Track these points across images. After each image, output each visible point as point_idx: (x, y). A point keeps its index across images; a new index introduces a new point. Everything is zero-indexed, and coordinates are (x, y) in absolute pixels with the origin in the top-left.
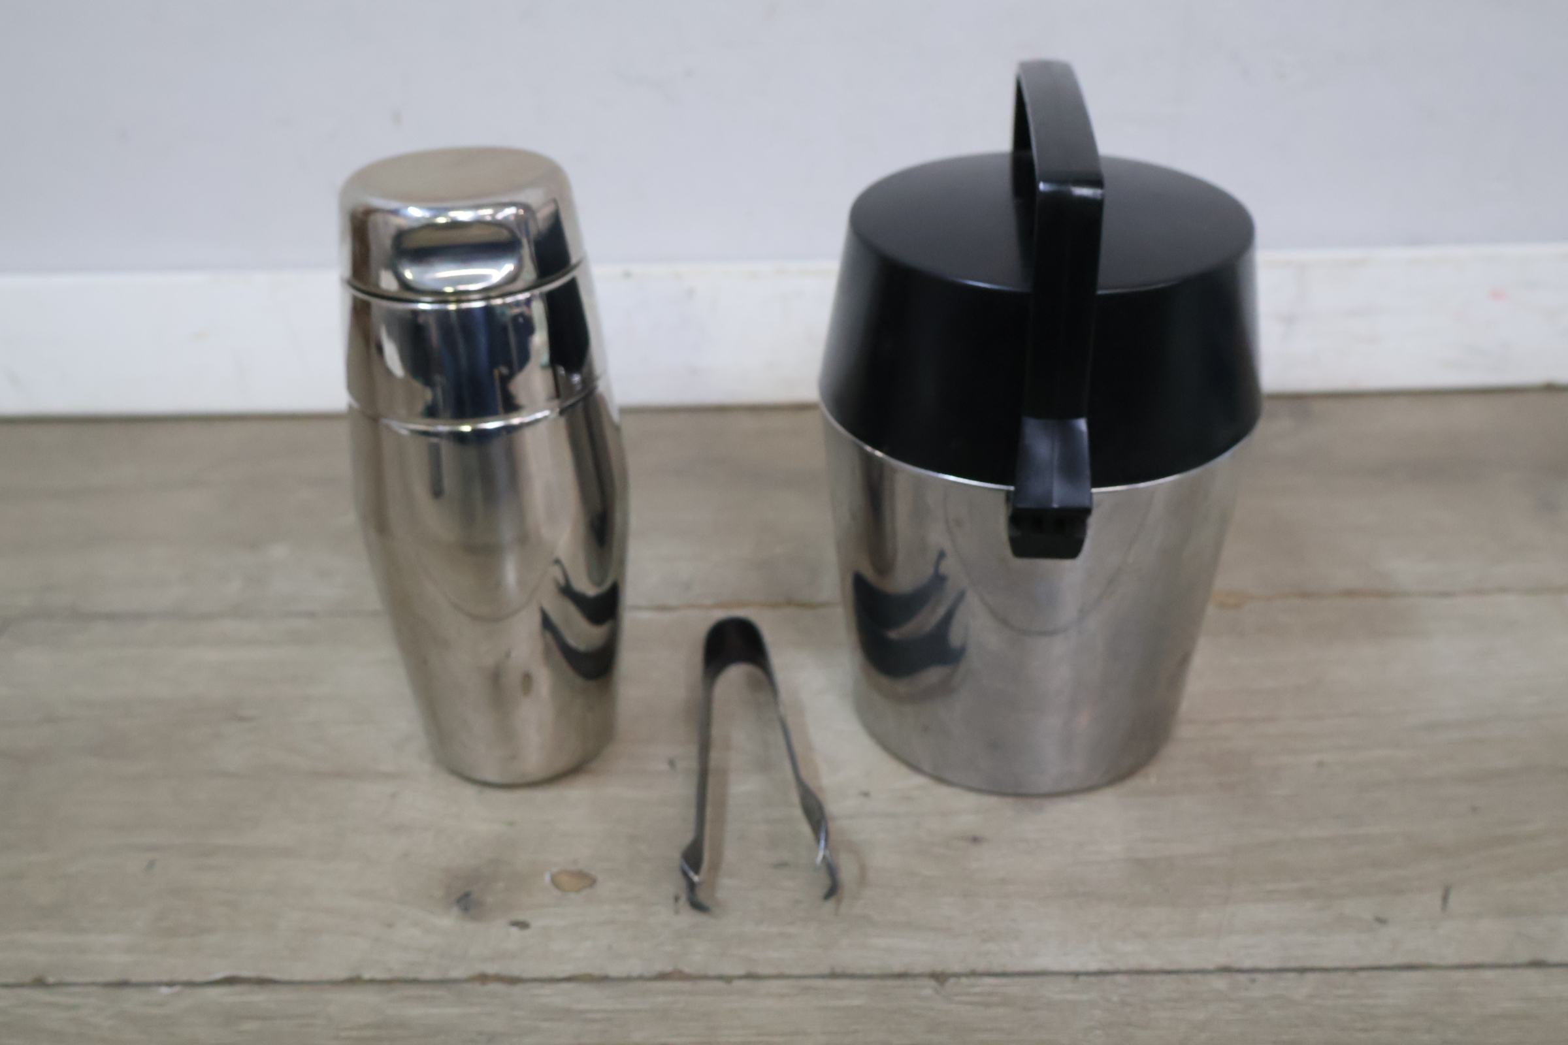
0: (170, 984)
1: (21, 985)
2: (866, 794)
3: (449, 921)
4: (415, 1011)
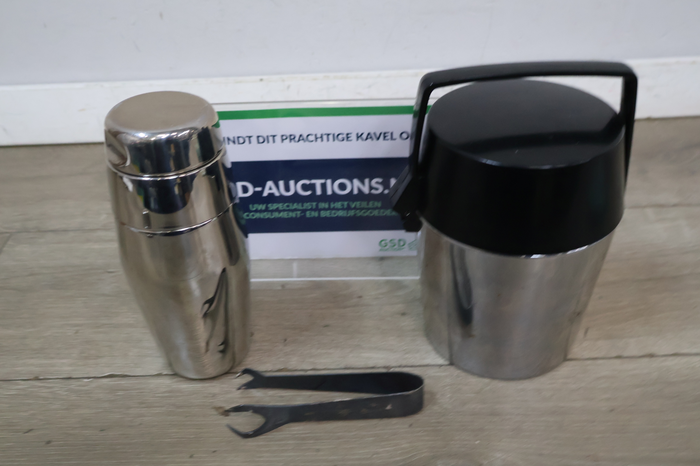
0: (88, 378)
1: (29, 380)
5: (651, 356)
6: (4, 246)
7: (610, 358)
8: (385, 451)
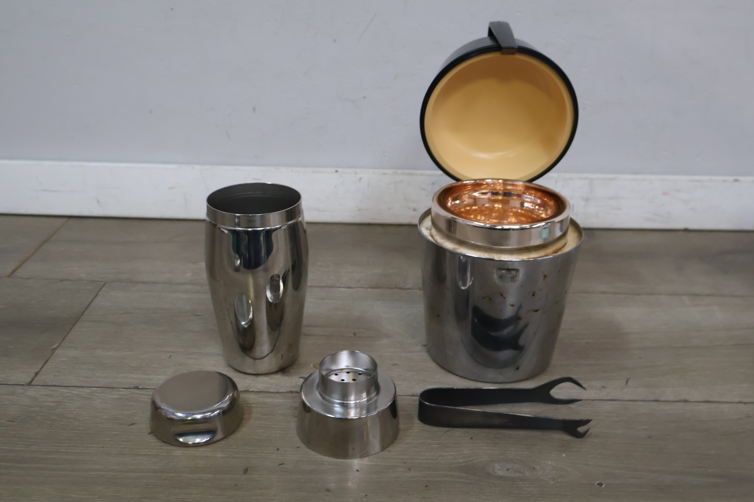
1: (130, 388)
6: (99, 291)
7: (649, 401)
8: (449, 454)
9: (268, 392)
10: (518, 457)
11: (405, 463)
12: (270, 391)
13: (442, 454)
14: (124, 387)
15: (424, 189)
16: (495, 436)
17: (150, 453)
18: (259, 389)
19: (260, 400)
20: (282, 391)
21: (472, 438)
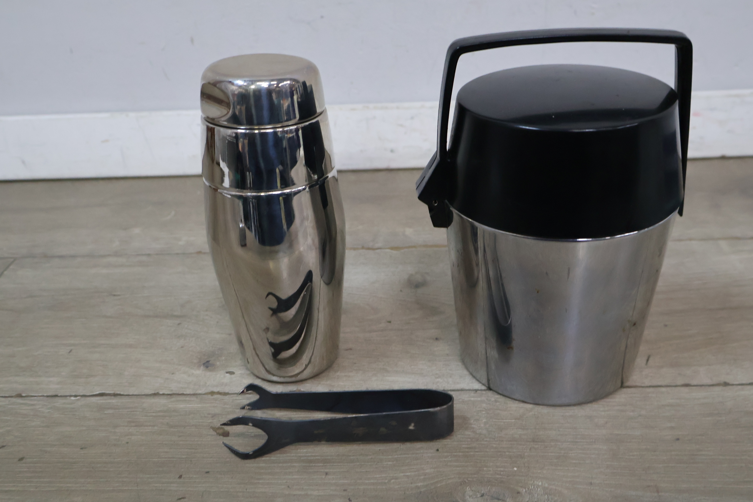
0: (76, 396)
1: (11, 397)
2: (390, 322)
3: (199, 372)
4: (181, 406)
5: (726, 384)
6: (5, 270)
7: (676, 386)
8: (406, 476)
9: (183, 394)
10: (497, 476)
11: (345, 490)
12: (185, 393)
13: (396, 475)
14: (3, 395)
15: (401, 126)
16: (469, 446)
17: (14, 489)
18: (172, 390)
19: (170, 406)
20: (200, 392)
21: (438, 450)
